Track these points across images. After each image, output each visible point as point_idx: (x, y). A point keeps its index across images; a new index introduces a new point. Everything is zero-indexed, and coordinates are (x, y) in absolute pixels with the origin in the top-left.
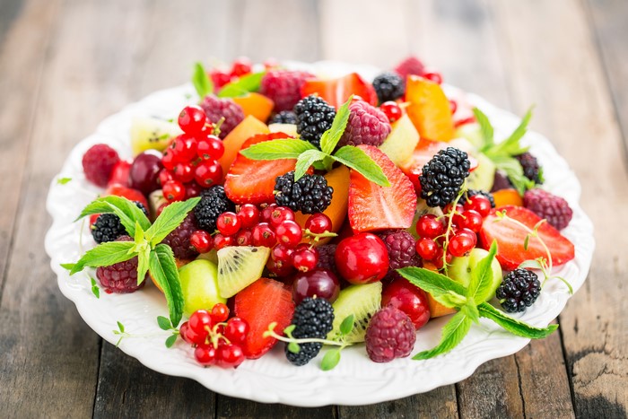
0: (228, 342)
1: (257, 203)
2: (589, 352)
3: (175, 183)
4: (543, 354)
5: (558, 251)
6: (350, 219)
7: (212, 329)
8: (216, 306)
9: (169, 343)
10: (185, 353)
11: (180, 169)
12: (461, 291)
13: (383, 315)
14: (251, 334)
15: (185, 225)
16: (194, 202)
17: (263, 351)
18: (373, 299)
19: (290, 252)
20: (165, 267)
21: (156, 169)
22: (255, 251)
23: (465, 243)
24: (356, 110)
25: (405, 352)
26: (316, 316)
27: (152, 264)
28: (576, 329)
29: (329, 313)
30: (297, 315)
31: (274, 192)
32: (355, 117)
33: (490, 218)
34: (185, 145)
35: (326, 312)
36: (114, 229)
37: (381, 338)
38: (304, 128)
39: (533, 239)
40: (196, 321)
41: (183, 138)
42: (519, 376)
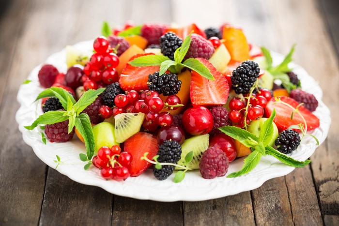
0: (120, 165)
1: (138, 90)
2: (328, 180)
3: (91, 81)
4: (302, 181)
5: (310, 122)
6: (191, 98)
7: (111, 157)
8: (113, 147)
9: (86, 167)
10: (95, 173)
11: (94, 74)
12: (255, 139)
13: (210, 151)
14: (133, 162)
15: (96, 103)
16: (102, 90)
17: (140, 171)
18: (204, 144)
19: (156, 115)
20: (84, 125)
21: (80, 75)
22: (136, 115)
23: (257, 112)
24: (195, 39)
25: (223, 172)
26: (171, 150)
27: (77, 123)
28: (320, 169)
29: (179, 149)
30: (160, 150)
31: (148, 83)
32: (194, 42)
33: (271, 102)
34: (97, 59)
35: (177, 148)
36: (55, 106)
37: (208, 164)
38: (165, 49)
39: (296, 115)
40: (102, 152)
41: (95, 56)
42: (288, 192)
